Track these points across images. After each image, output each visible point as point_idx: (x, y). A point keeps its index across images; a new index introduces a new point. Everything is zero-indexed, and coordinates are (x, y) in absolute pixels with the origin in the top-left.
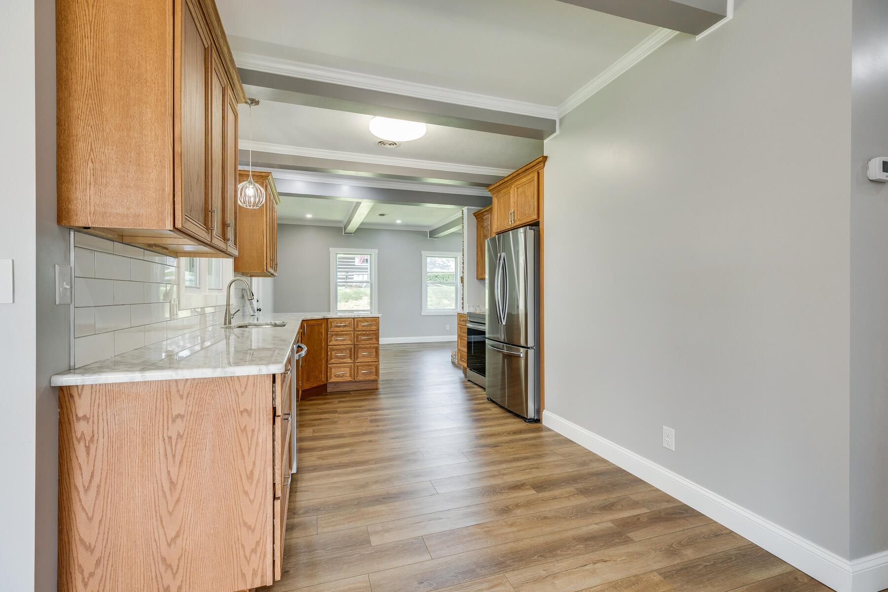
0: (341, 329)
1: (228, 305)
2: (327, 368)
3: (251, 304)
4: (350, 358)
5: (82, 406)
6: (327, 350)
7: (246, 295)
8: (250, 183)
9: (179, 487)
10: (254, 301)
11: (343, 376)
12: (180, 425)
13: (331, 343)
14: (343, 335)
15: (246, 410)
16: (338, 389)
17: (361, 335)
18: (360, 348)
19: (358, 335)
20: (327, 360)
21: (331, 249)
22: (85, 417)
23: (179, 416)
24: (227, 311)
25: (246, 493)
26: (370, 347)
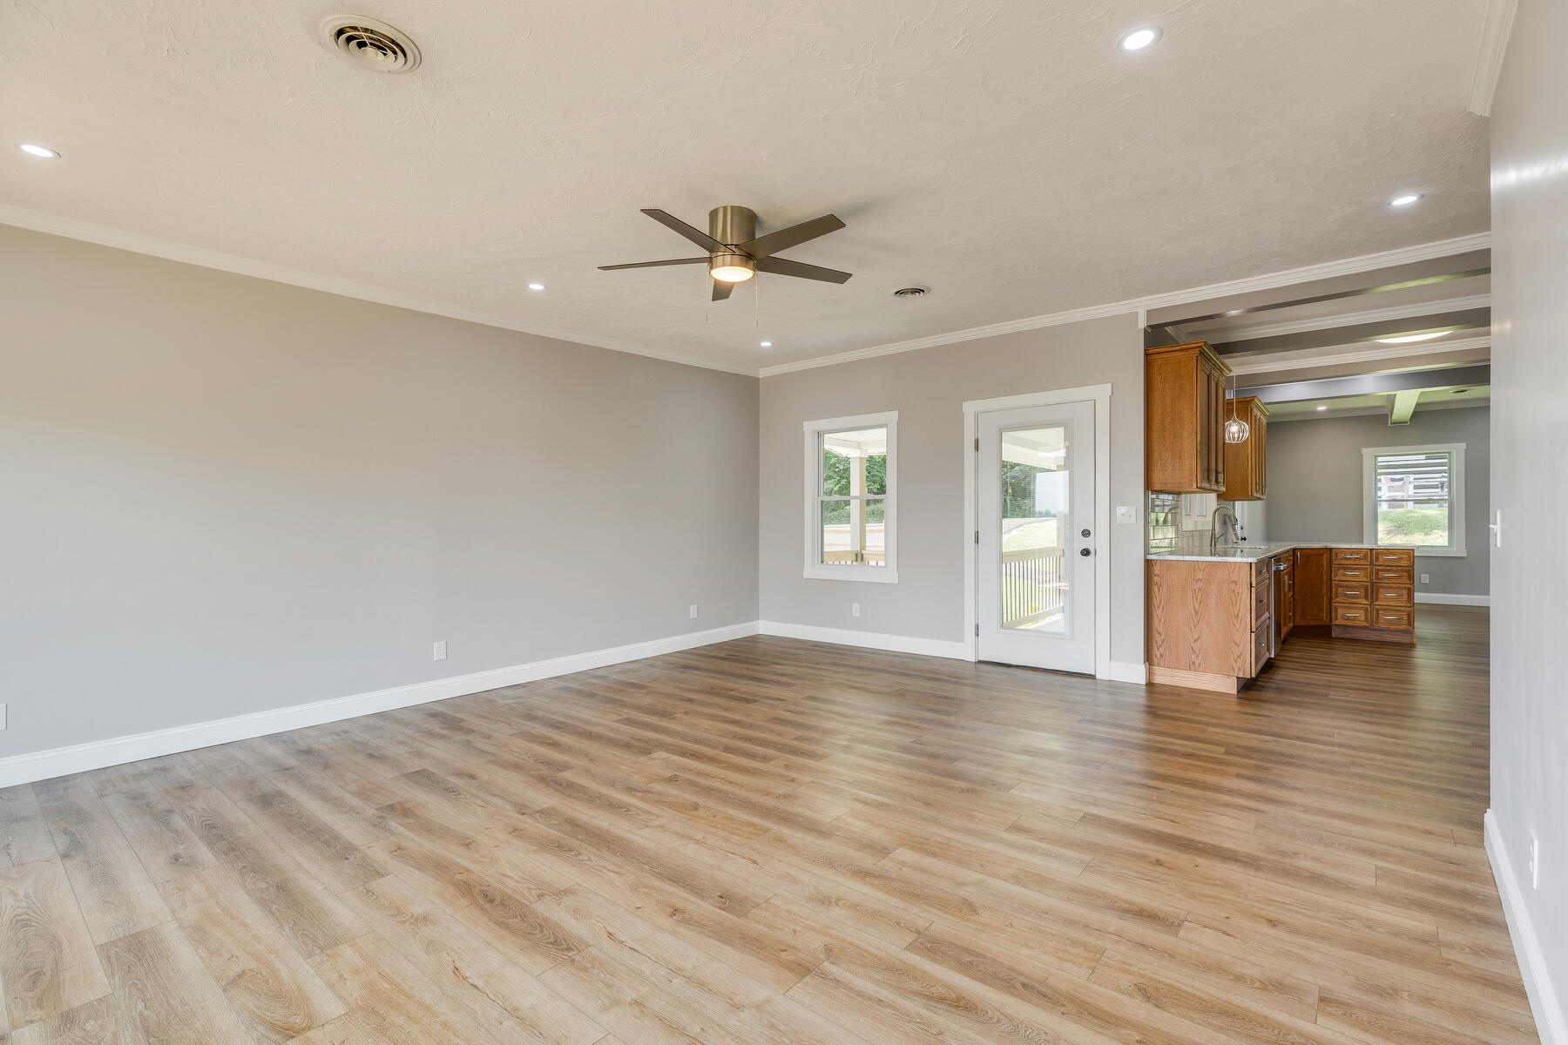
0: (1352, 562)
1: (1214, 529)
2: (1331, 608)
3: (1234, 530)
4: (1366, 598)
5: (1156, 570)
6: (1331, 585)
7: (1227, 520)
8: (1235, 421)
9: (1199, 615)
10: (1238, 527)
11: (1355, 619)
12: (1199, 584)
13: (1337, 578)
14: (1354, 569)
15: (1234, 581)
16: (1348, 636)
17: (1383, 570)
18: (1382, 587)
19: (1377, 571)
20: (1331, 597)
21: (1364, 451)
22: (1158, 575)
23: (1199, 579)
24: (1213, 534)
25: (1235, 625)
26: (1399, 588)
